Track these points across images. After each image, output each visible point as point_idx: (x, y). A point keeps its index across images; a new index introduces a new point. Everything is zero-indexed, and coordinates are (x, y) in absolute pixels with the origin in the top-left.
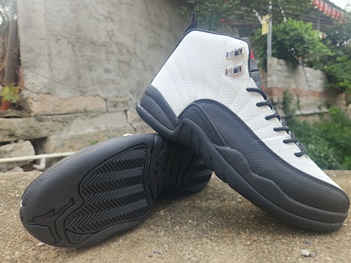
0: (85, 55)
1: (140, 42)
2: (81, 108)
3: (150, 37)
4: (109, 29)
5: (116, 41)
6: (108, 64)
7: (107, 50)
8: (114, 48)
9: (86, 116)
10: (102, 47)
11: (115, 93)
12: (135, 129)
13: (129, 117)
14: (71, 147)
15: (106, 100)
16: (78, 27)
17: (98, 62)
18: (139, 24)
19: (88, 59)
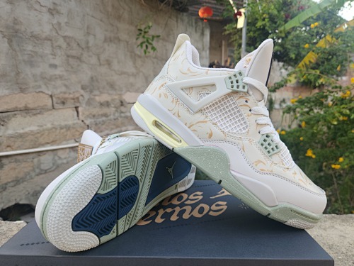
1: (95, 36)
2: (21, 106)
4: (55, 22)
5: (63, 35)
6: (54, 58)
8: (61, 42)
9: (26, 113)
10: (46, 41)
12: (88, 126)
13: (80, 114)
14: (8, 146)
15: (51, 96)
16: (15, 19)
17: (42, 57)
19: (29, 54)
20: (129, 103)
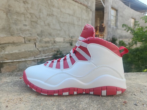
0: (13, 18)
1: (43, 13)
2: (11, 42)
3: (48, 11)
4: (26, 7)
5: (29, 12)
6: (26, 22)
7: (25, 16)
8: (29, 15)
9: (14, 45)
10: (22, 15)
11: (29, 35)
12: (40, 51)
13: (37, 46)
14: (6, 59)
15: (24, 38)
16: (9, 5)
17: (20, 21)
18: (42, 5)
19: (15, 20)
20: (58, 42)
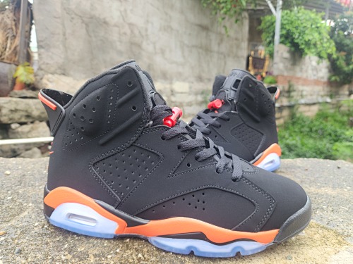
0: (98, 36)
1: (152, 23)
3: (161, 19)
4: (123, 9)
5: (129, 22)
6: (121, 45)
7: (120, 31)
8: (127, 29)
10: (115, 28)
16: (92, 5)
18: (152, 5)
19: (102, 40)
20: (178, 93)
